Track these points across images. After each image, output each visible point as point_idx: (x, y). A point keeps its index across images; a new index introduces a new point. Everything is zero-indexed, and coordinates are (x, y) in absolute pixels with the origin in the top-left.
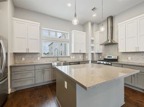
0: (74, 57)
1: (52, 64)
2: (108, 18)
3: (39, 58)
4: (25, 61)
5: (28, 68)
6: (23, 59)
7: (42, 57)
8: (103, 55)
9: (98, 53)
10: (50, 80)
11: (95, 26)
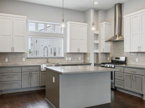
0: (70, 59)
1: (40, 66)
2: (115, 5)
3: (24, 59)
4: (8, 62)
5: (15, 70)
6: (7, 60)
7: (28, 58)
8: (111, 56)
9: (106, 53)
10: (38, 85)
11: (100, 14)
